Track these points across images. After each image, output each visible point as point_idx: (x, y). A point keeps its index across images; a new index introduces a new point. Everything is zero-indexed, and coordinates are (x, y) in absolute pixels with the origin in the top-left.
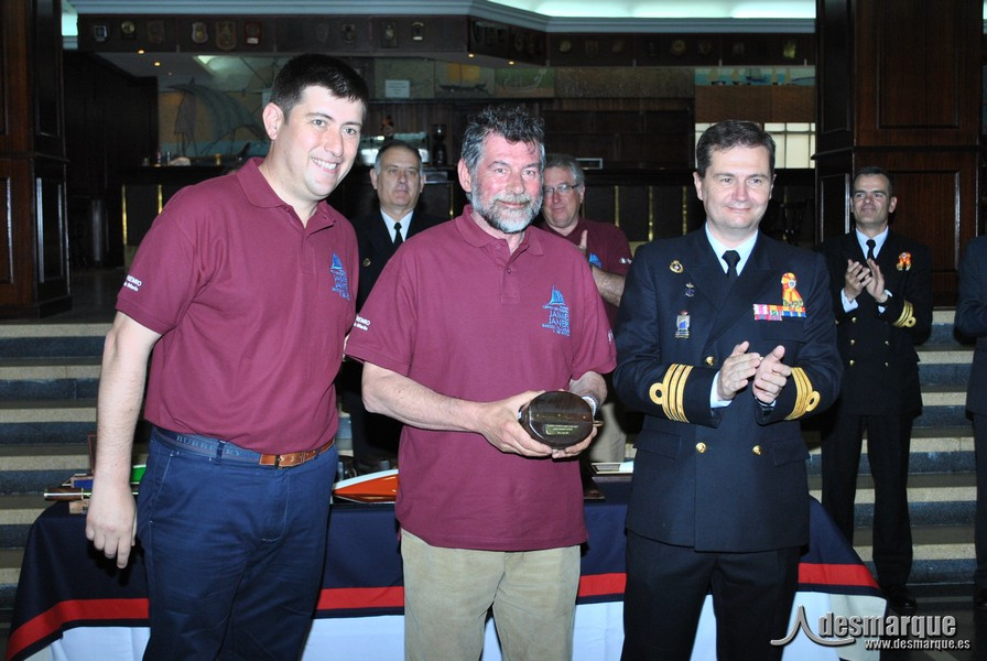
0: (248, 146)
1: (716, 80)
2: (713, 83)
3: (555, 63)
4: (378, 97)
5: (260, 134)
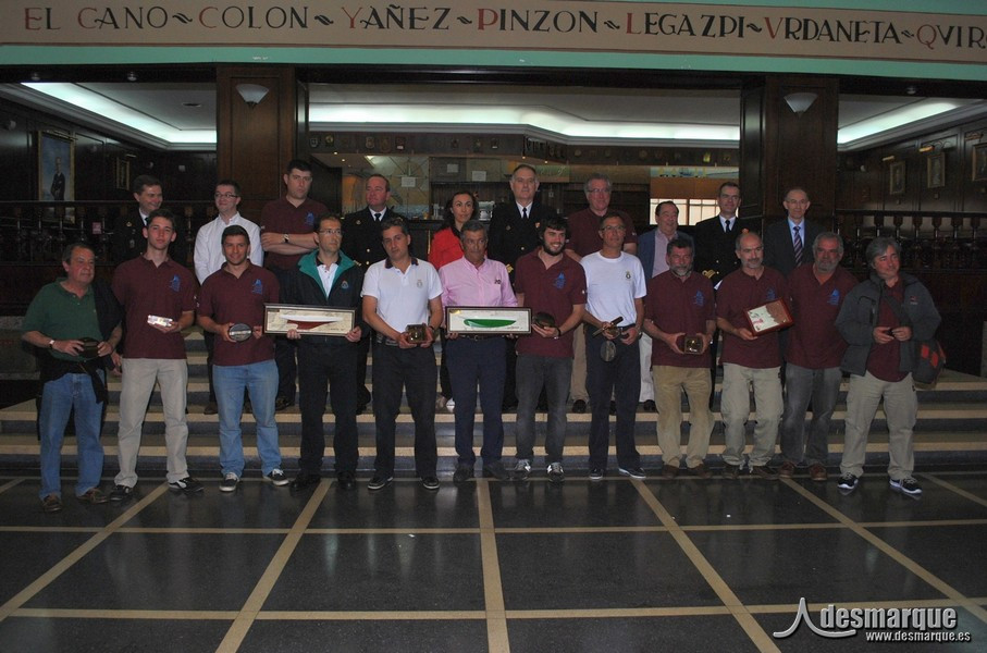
1: (663, 174)
2: (661, 176)
3: (571, 163)
4: (468, 180)
5: (400, 202)
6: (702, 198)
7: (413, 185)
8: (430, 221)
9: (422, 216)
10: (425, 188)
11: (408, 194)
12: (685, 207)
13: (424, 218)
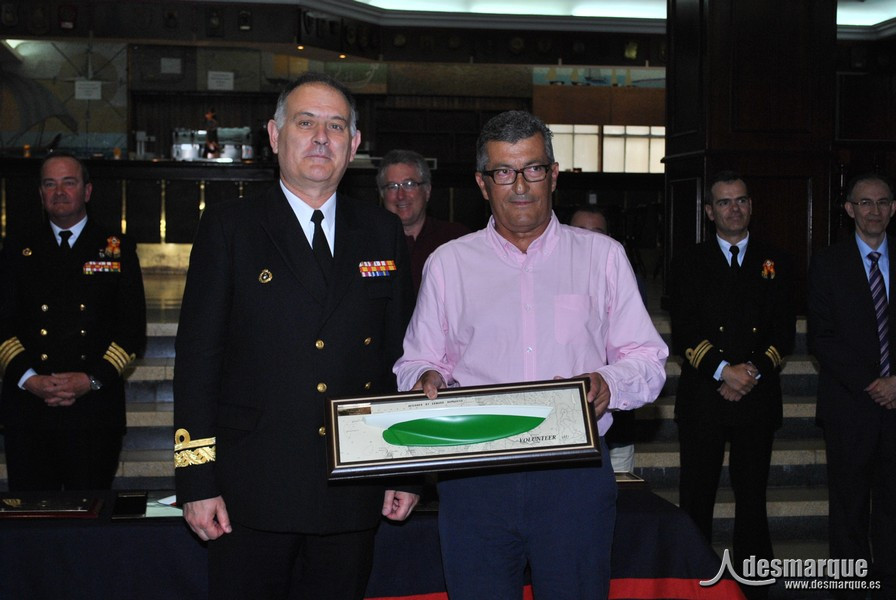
0: (58, 138)
1: (554, 80)
2: (552, 83)
3: (388, 58)
4: (200, 88)
5: (72, 125)
6: (625, 123)
7: (96, 95)
8: (125, 163)
9: (112, 155)
10: (120, 100)
11: (88, 113)
12: (596, 138)
13: (117, 157)
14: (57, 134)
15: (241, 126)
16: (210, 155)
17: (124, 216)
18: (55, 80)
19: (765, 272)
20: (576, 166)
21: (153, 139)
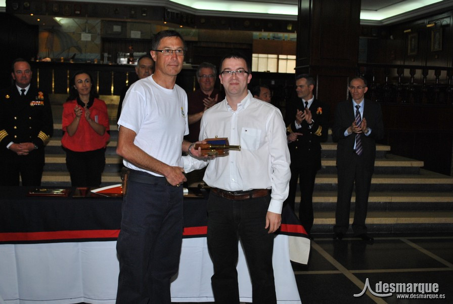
0: (75, 55)
2: (260, 38)
3: (198, 28)
4: (128, 37)
5: (80, 50)
6: (287, 54)
7: (89, 39)
8: (98, 65)
9: (94, 62)
10: (98, 41)
11: (86, 46)
12: (276, 60)
13: (96, 63)
14: (74, 54)
15: (143, 52)
16: (131, 63)
17: (98, 85)
18: (74, 33)
19: (318, 112)
20: (268, 70)
21: (110, 56)
